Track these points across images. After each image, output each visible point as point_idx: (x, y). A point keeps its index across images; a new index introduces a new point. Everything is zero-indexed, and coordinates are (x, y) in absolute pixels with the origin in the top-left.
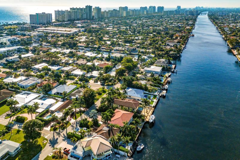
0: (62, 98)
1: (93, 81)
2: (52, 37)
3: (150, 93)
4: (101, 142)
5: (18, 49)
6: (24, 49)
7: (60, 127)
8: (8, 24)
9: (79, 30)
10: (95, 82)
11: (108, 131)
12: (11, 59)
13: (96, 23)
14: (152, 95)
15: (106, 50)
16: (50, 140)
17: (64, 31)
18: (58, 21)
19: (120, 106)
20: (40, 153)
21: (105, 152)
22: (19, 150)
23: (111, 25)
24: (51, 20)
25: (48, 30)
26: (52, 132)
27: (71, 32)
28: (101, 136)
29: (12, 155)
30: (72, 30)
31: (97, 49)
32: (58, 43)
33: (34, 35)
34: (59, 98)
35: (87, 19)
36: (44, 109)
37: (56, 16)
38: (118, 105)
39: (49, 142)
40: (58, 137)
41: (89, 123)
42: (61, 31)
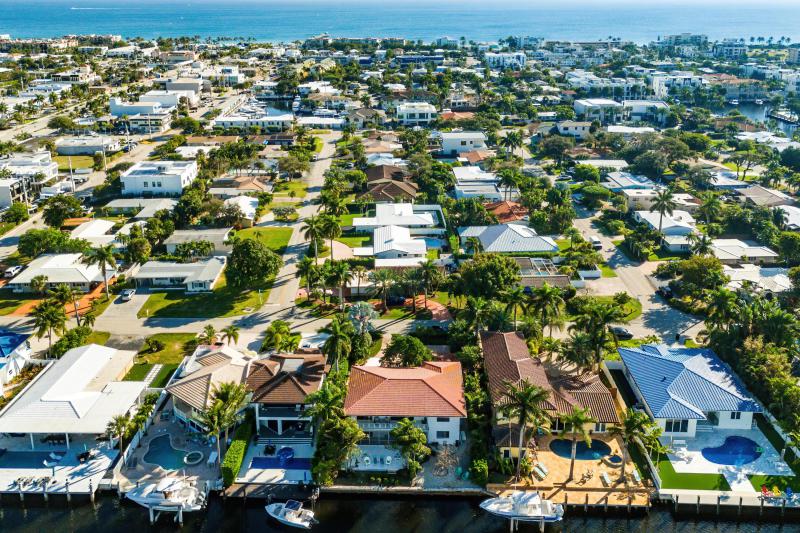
4: (211, 374)
16: (256, 314)
22: (207, 291)
29: (187, 291)
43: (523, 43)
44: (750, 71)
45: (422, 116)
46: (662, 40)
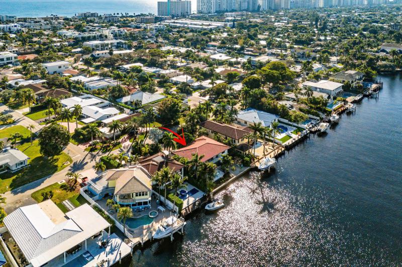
0: (131, 110)
1: (199, 94)
2: (178, 32)
3: (291, 123)
4: (134, 177)
5: (118, 43)
6: (125, 43)
7: (102, 149)
8: (129, 15)
9: (225, 24)
10: (201, 96)
11: (160, 163)
12: (98, 54)
13: (261, 16)
14: (294, 126)
15: (252, 54)
16: (74, 163)
17: (200, 25)
18: (200, 12)
19: (212, 132)
20: (49, 177)
21: (137, 195)
22: (26, 166)
23: (285, 19)
24: (189, 12)
25: (177, 23)
26: (87, 152)
27: (210, 27)
28: (144, 169)
29: (12, 171)
30: (213, 24)
31: (238, 50)
32: (180, 40)
33: (151, 29)
34: (128, 108)
35: (247, 10)
36: (94, 120)
37: (198, 6)
38: (210, 131)
39: (72, 165)
40: (89, 161)
41: (143, 149)
42: (196, 25)
43: (5, 19)
44: (133, 26)
45: (8, 59)
46: (77, 15)
